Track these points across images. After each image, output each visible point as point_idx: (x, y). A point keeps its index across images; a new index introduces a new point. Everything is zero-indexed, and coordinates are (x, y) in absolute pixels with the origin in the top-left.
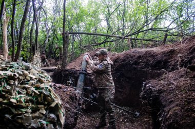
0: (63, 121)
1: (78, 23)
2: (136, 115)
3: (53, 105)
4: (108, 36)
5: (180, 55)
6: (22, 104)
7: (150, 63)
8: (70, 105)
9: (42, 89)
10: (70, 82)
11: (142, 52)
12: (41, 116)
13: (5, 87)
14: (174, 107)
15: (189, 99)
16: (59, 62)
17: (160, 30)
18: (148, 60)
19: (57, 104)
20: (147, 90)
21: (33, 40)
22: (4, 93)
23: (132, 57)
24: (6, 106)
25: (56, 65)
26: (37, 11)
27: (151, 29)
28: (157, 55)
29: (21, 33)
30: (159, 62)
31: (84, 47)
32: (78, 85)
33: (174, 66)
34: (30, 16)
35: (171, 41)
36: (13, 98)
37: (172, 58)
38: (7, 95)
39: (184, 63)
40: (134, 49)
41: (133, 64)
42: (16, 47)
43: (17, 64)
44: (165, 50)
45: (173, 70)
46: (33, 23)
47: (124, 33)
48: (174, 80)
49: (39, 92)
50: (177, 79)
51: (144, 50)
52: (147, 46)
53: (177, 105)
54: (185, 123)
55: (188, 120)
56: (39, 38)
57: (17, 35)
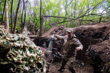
1: (48, 11)
4: (66, 18)
6: (20, 62)
7: (91, 34)
10: (44, 45)
16: (37, 33)
17: (96, 15)
18: (90, 33)
21: (23, 20)
23: (80, 31)
24: (11, 63)
25: (36, 34)
26: (25, 3)
27: (91, 14)
28: (95, 30)
29: (16, 16)
30: (97, 34)
31: (52, 24)
32: (49, 47)
33: (106, 36)
34: (21, 6)
37: (105, 31)
38: (12, 56)
40: (81, 26)
41: (81, 35)
42: (13, 24)
46: (23, 10)
47: (75, 16)
51: (87, 27)
52: (89, 24)
56: (26, 19)
57: (14, 18)
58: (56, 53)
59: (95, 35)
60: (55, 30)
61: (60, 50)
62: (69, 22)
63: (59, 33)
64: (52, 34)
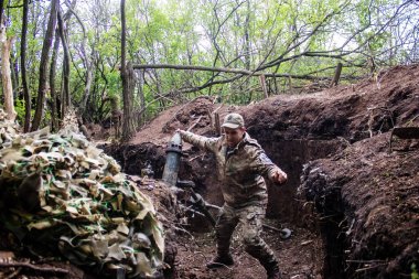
0: (162, 247)
2: (285, 233)
3: (141, 216)
4: (215, 71)
5: (372, 107)
6: (87, 216)
7: (310, 124)
8: (166, 215)
9: (118, 185)
10: (148, 170)
11: (291, 103)
12: (123, 238)
13: (53, 184)
14: (375, 207)
15: (403, 190)
17: (324, 54)
18: (304, 120)
19: (148, 214)
20: (314, 180)
22: (53, 196)
23: (271, 115)
24: (60, 221)
25: (105, 137)
26: (65, 20)
27: (306, 54)
28: (323, 109)
30: (328, 123)
31: (167, 96)
33: (361, 129)
35: (351, 78)
36: (70, 205)
37: (353, 113)
38: (58, 199)
39: (381, 122)
40: (273, 98)
41: (274, 128)
43: (62, 137)
44: (339, 96)
45: (358, 137)
47: (248, 64)
48: (368, 157)
49: (113, 191)
50: (372, 155)
51: (295, 98)
52: (300, 90)
53: (382, 203)
54: (400, 231)
55: (406, 227)
58: (192, 200)
59: (322, 128)
60: (178, 117)
61: (204, 187)
62: (230, 85)
63: (196, 127)
64: (168, 130)
